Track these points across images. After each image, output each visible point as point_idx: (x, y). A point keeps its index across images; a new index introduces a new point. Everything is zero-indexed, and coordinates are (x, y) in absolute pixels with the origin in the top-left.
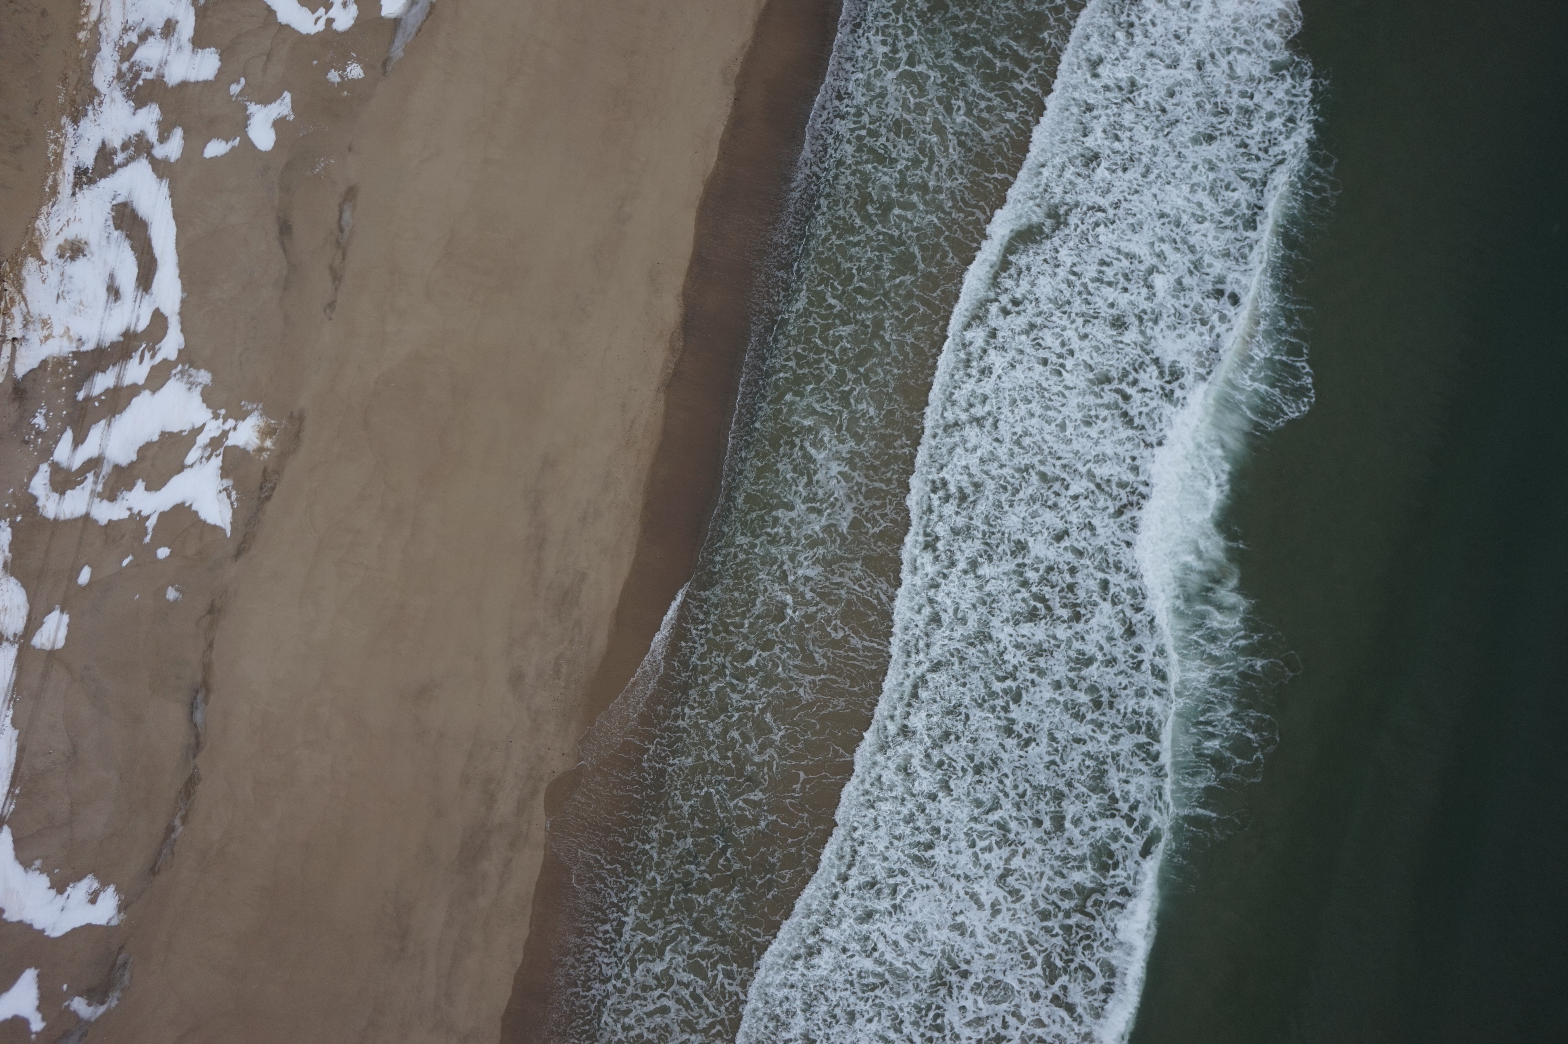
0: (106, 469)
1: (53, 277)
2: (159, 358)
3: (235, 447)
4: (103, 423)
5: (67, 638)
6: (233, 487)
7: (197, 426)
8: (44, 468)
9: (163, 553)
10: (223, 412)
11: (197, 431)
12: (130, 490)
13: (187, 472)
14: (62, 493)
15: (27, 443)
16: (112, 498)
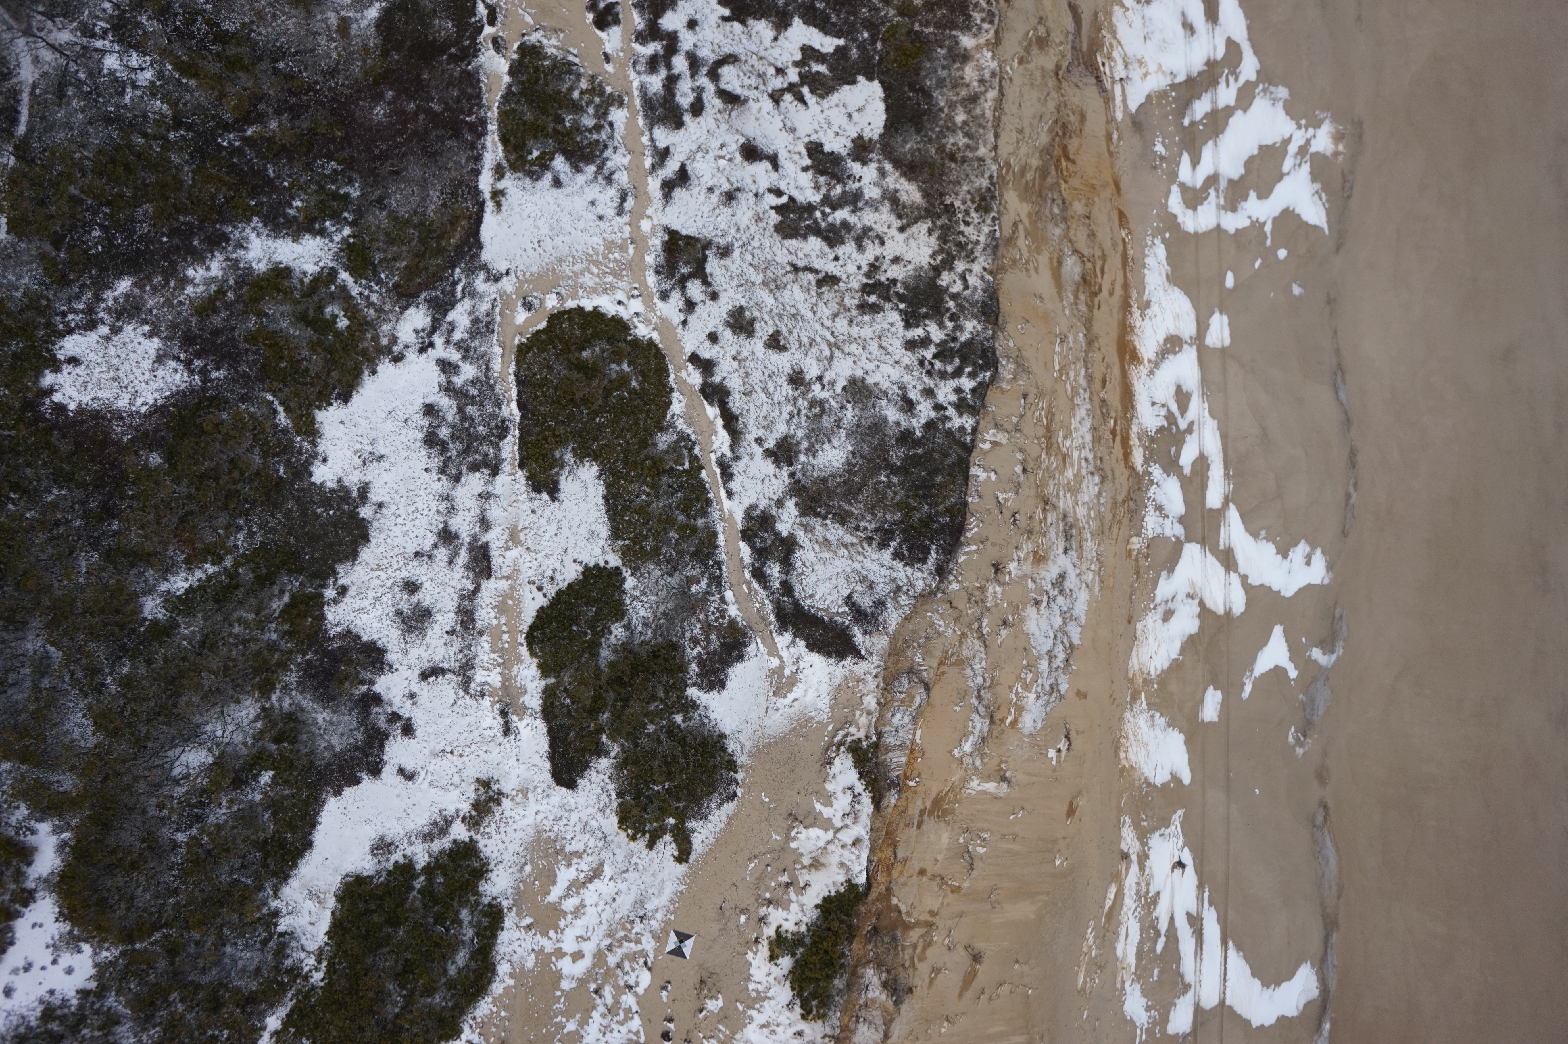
0: (1223, 184)
1: (1137, 22)
2: (1242, 81)
3: (1317, 153)
4: (1210, 143)
5: (1231, 335)
6: (1323, 189)
7: (1287, 136)
8: (1175, 189)
9: (1282, 253)
10: (1303, 122)
11: (1287, 142)
12: (1246, 200)
13: (1286, 178)
14: (1195, 209)
15: (1155, 168)
16: (1234, 210)
